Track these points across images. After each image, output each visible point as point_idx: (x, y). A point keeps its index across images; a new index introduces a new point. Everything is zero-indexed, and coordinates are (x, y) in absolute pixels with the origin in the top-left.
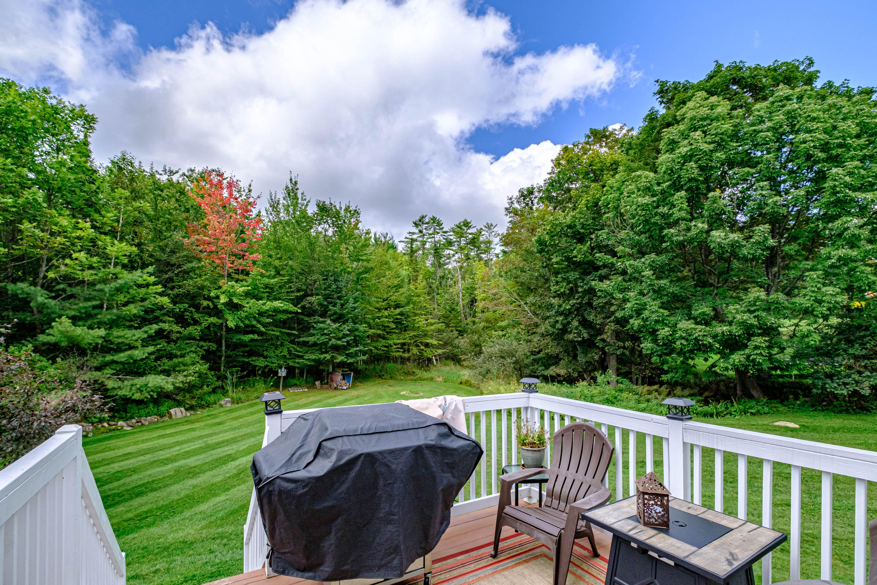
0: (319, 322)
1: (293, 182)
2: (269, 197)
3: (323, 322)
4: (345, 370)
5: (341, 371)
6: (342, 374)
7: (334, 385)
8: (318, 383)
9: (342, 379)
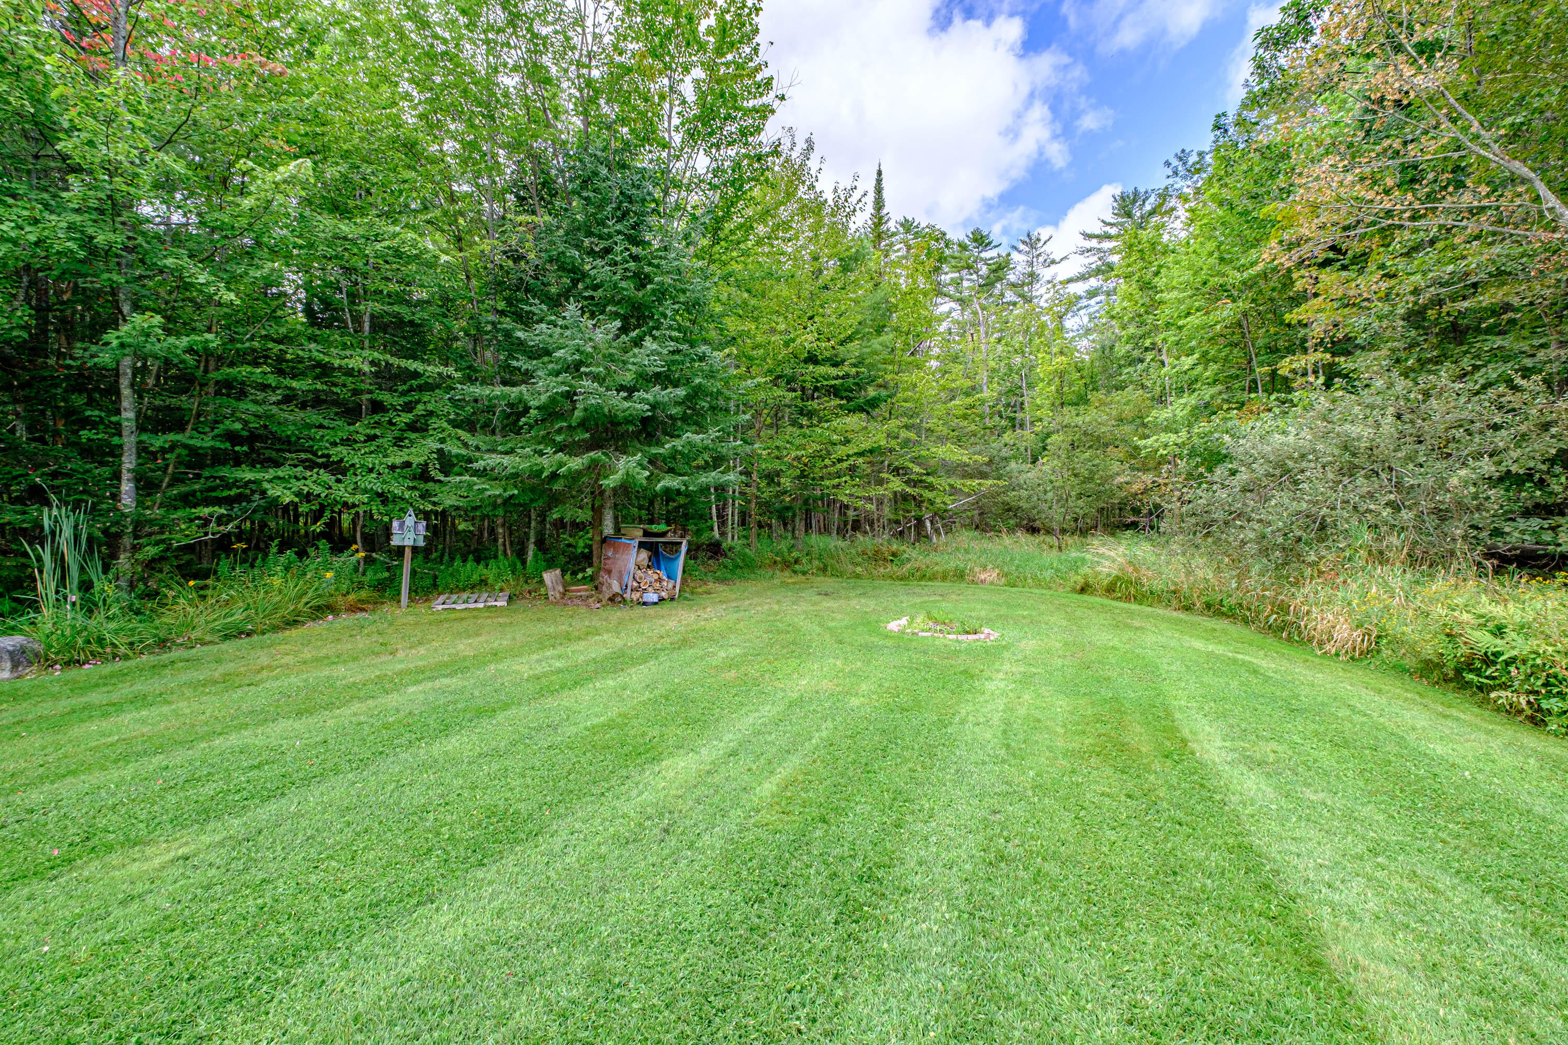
4: (655, 528)
5: (641, 533)
6: (642, 545)
7: (610, 586)
8: (550, 577)
9: (646, 563)
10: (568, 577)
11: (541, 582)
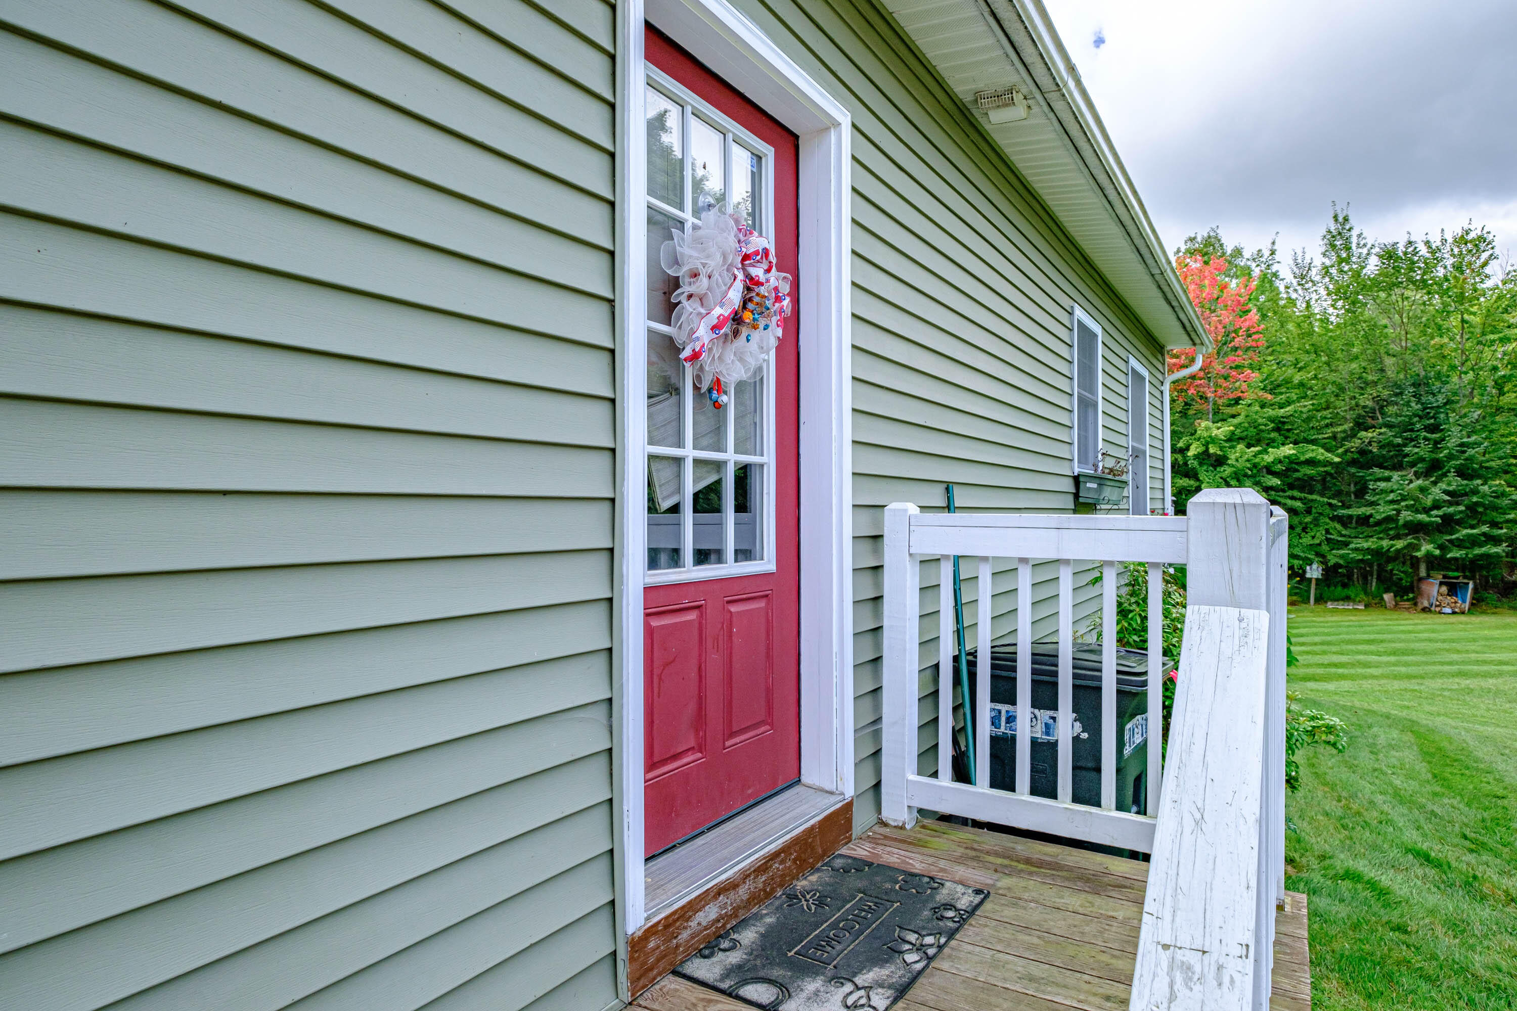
0: (1379, 480)
1: (1341, 219)
2: (1292, 262)
3: (1388, 479)
4: (1451, 574)
5: (1441, 577)
6: (1441, 584)
7: (1422, 603)
8: (1387, 597)
9: (1446, 592)
10: (1398, 598)
11: (1382, 599)
